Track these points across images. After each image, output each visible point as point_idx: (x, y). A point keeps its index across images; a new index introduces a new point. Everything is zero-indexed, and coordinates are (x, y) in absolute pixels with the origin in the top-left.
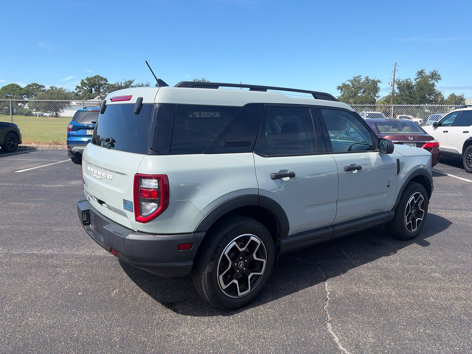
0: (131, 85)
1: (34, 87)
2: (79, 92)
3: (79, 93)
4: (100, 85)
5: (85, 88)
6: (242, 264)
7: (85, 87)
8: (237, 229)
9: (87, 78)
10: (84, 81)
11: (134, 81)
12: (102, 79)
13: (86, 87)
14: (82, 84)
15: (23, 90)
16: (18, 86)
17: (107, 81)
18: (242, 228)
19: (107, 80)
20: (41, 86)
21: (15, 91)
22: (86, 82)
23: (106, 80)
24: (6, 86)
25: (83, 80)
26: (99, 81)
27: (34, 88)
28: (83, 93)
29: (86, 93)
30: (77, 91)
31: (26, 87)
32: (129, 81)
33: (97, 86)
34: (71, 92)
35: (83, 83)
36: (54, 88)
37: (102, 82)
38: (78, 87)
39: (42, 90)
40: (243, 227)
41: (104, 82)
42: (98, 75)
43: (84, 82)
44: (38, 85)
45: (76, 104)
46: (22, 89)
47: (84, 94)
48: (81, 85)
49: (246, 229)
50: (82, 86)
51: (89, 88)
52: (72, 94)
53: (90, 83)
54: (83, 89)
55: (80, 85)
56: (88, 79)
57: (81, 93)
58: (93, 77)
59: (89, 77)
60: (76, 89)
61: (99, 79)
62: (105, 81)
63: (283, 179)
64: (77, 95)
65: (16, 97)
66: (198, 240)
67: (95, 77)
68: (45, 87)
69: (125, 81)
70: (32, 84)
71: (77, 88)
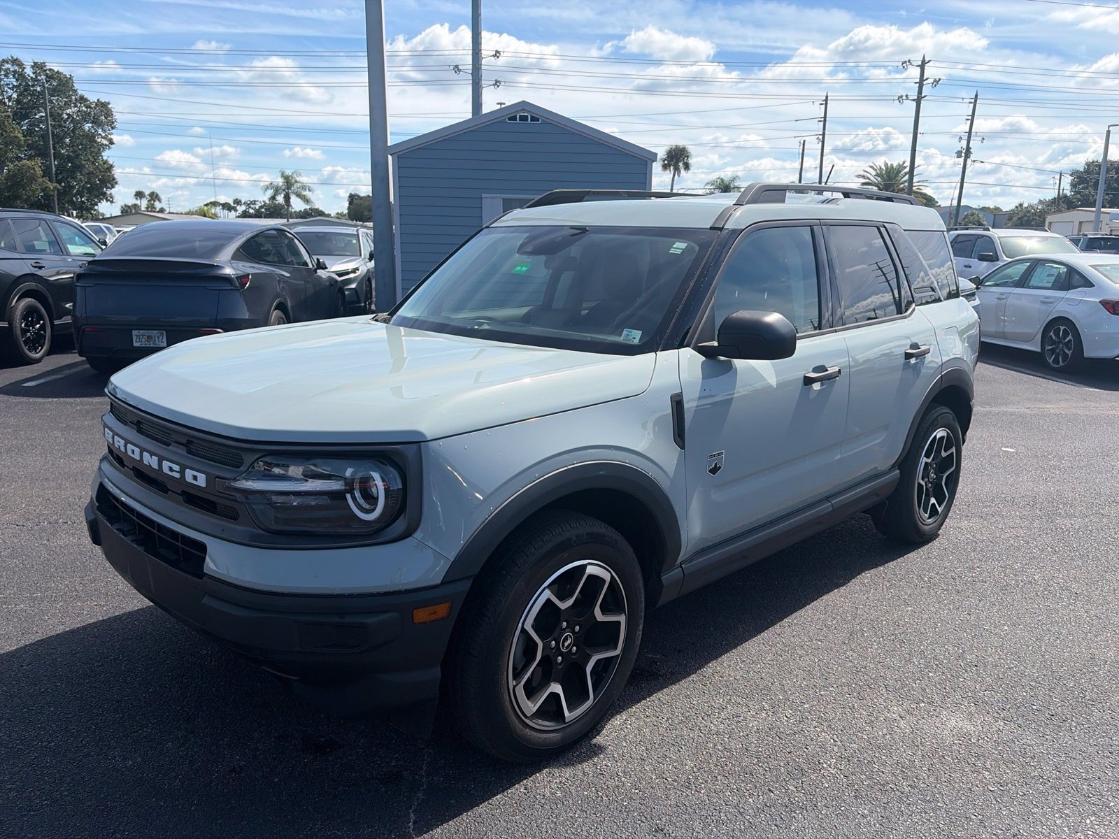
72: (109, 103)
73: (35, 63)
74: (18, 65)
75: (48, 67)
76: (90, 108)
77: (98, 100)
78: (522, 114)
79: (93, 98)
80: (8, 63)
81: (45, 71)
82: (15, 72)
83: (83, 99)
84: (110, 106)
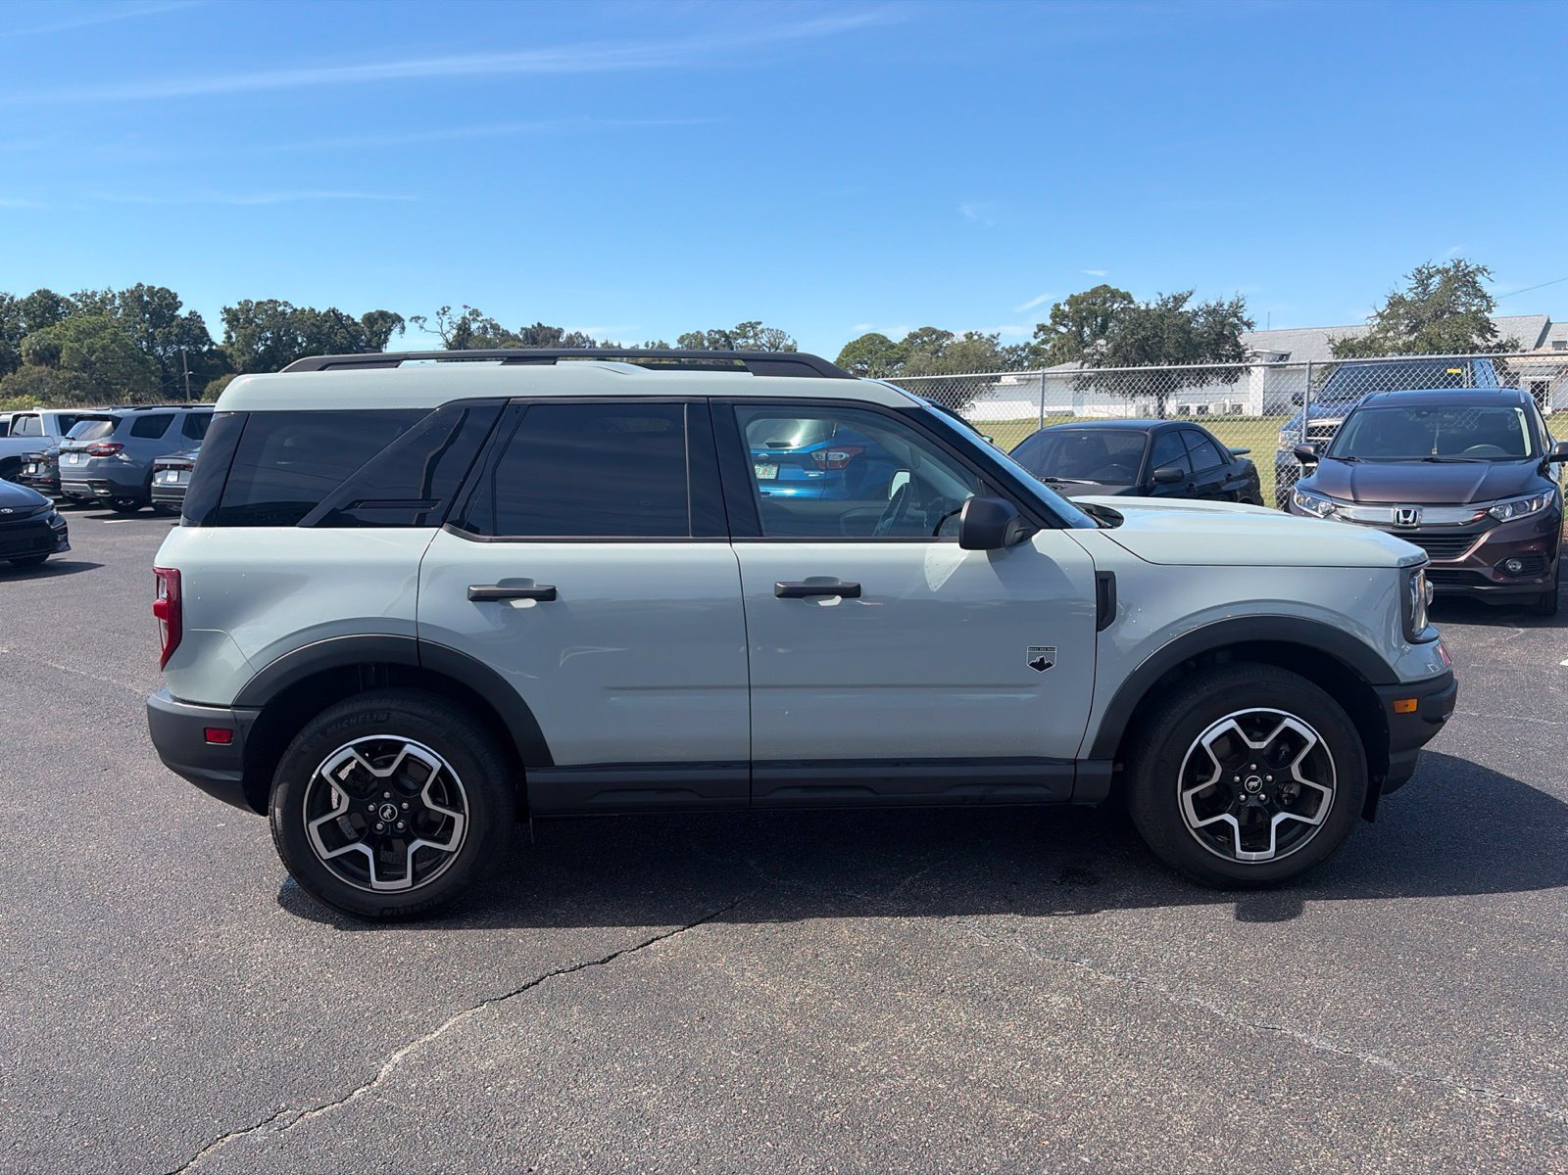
0: (1180, 310)
1: (926, 339)
2: (1044, 342)
3: (1044, 346)
4: (1108, 316)
5: (1063, 330)
6: (389, 811)
7: (1062, 327)
8: (357, 717)
9: (1072, 296)
10: (1062, 307)
11: (1191, 294)
12: (1115, 295)
13: (1065, 326)
14: (1053, 317)
15: (895, 350)
16: (883, 340)
17: (1131, 302)
18: (372, 717)
19: (1130, 296)
20: (942, 333)
21: (876, 353)
22: (1067, 308)
23: (1127, 297)
24: (854, 342)
25: (1057, 306)
26: (1105, 303)
27: (925, 342)
28: (1054, 346)
29: (1063, 345)
30: (1039, 340)
31: (906, 339)
32: (1174, 297)
33: (1099, 320)
34: (1022, 345)
35: (1058, 315)
36: (976, 337)
37: (1116, 306)
38: (1042, 328)
39: (944, 345)
40: (375, 716)
41: (1122, 306)
42: (1105, 286)
43: (1059, 310)
44: (934, 331)
45: (1015, 382)
46: (893, 346)
47: (1056, 348)
48: (1051, 321)
49: (384, 722)
50: (1055, 323)
51: (1074, 329)
52: (1023, 350)
53: (1077, 312)
54: (1057, 332)
55: (1048, 322)
56: (1073, 301)
57: (1047, 347)
58: (1089, 291)
59: (1076, 294)
60: (1035, 336)
61: (1104, 298)
62: (1126, 302)
63: (512, 603)
64: (1036, 351)
65: (876, 369)
66: (243, 726)
67: (1095, 292)
68: (953, 335)
69: (1160, 299)
70: (920, 329)
71: (1040, 330)
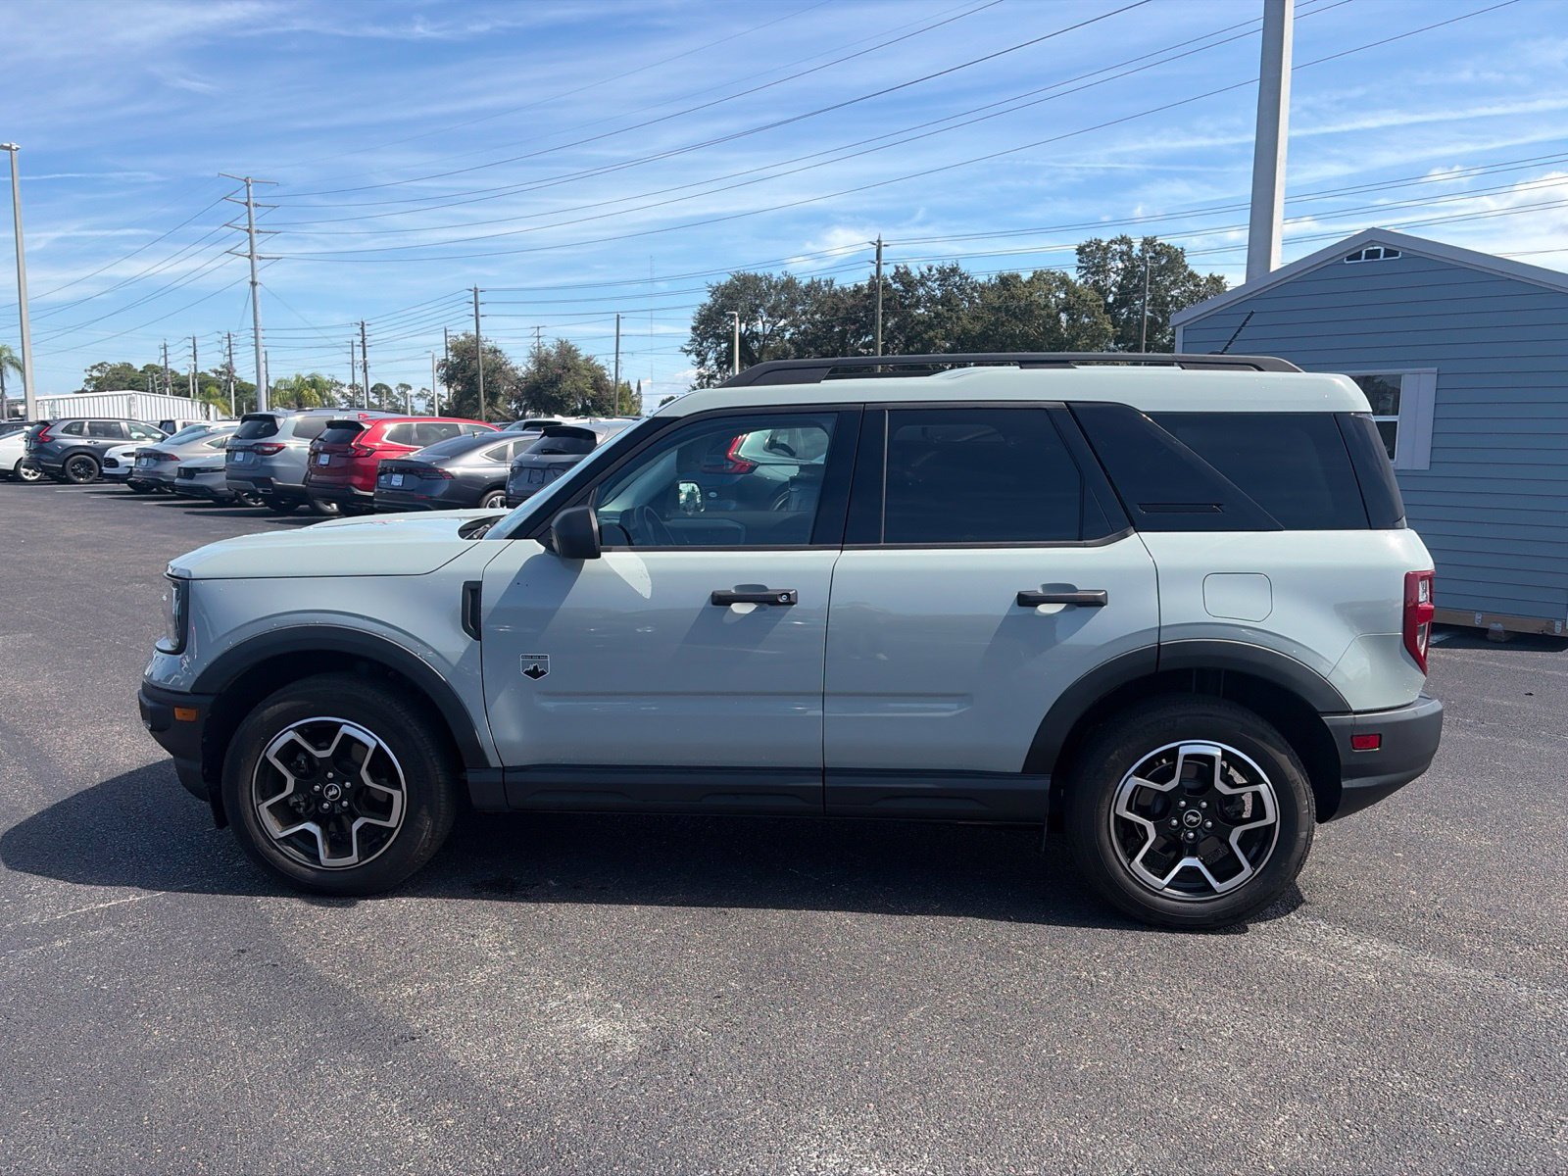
72: (1223, 278)
73: (1145, 239)
74: (1126, 243)
75: (1158, 242)
76: (1199, 285)
77: (1211, 275)
78: (1371, 248)
79: (1203, 273)
80: (1116, 243)
81: (1155, 246)
82: (1122, 253)
83: (1192, 276)
84: (1224, 281)
